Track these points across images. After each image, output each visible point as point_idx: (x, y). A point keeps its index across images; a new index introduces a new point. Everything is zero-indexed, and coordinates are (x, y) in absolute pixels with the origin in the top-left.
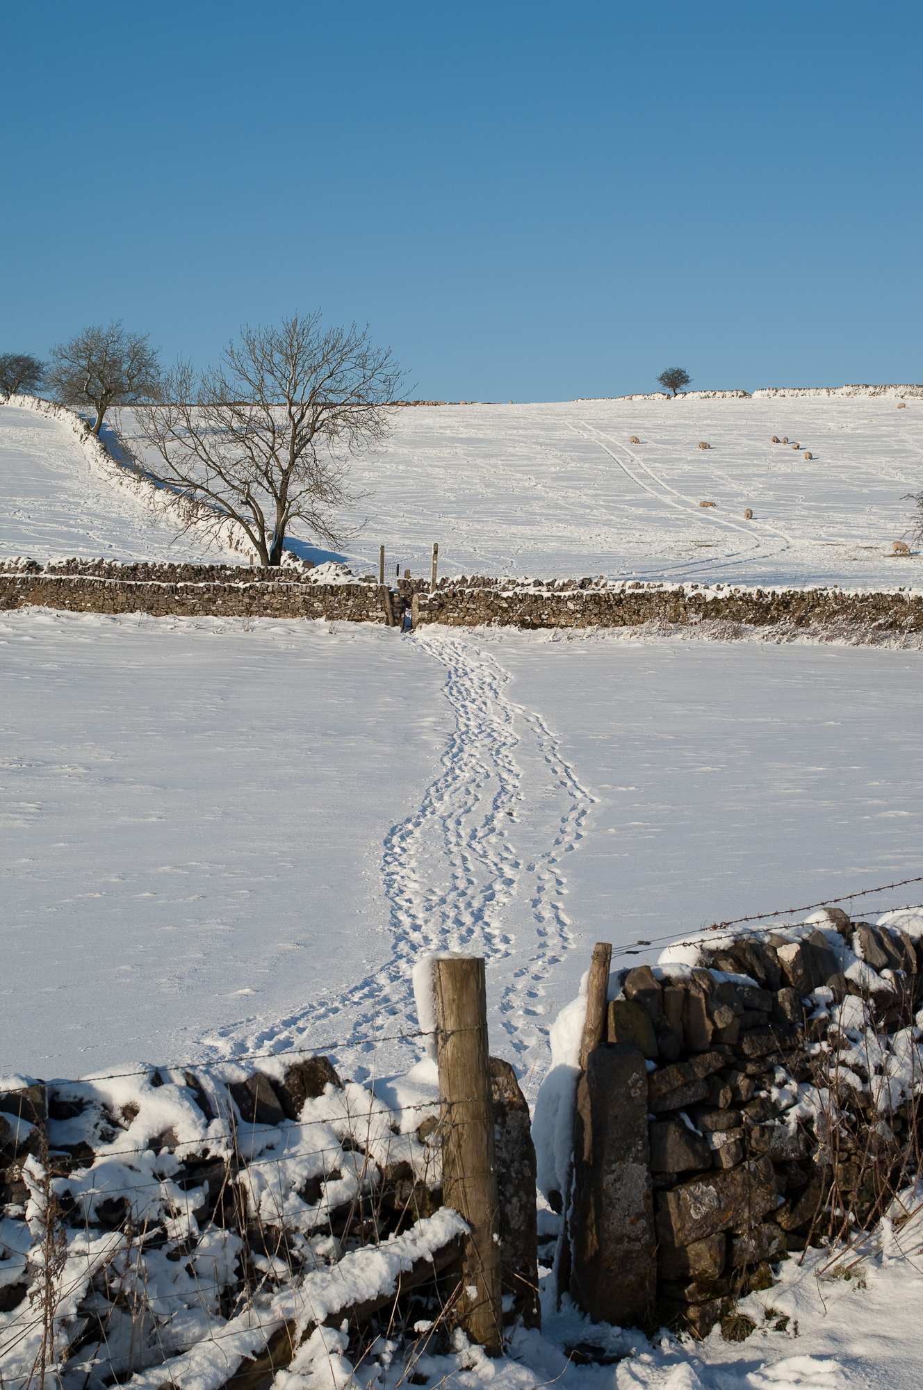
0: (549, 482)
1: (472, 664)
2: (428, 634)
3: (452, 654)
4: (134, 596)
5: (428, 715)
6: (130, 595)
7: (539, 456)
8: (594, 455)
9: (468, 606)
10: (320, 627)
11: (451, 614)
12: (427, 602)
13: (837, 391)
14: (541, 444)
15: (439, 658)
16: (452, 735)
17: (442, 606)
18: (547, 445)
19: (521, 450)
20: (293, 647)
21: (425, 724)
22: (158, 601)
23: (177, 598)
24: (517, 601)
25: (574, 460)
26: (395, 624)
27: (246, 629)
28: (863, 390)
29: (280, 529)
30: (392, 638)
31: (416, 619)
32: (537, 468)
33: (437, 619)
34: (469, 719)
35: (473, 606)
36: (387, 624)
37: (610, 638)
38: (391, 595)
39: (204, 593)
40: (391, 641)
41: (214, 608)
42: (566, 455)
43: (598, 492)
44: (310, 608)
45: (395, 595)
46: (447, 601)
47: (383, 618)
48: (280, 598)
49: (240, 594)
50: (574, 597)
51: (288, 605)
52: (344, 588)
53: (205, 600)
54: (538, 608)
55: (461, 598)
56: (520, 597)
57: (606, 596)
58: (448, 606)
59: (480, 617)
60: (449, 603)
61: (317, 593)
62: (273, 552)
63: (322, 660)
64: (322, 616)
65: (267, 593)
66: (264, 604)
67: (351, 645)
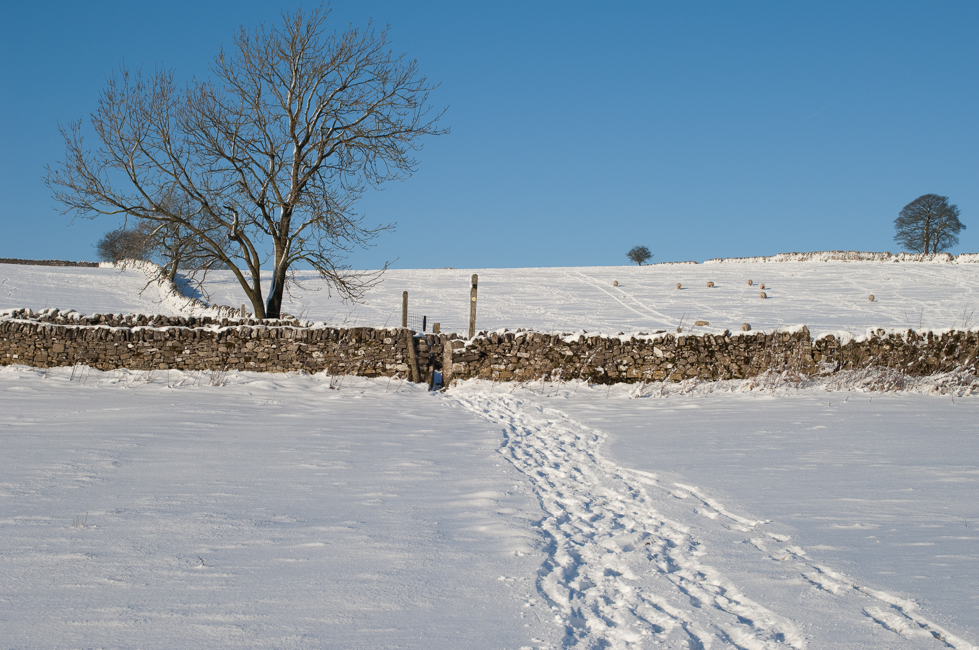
0: (555, 311)
1: (533, 422)
2: (466, 390)
3: (503, 410)
4: (74, 344)
5: (482, 488)
6: (69, 343)
7: (546, 293)
8: (591, 293)
9: (519, 355)
10: (319, 382)
11: (497, 366)
12: (464, 350)
13: (771, 258)
14: (546, 286)
15: (486, 415)
17: (483, 355)
18: (551, 287)
19: (528, 289)
20: (275, 403)
21: (478, 503)
22: (106, 350)
23: (130, 346)
24: (585, 348)
25: (576, 297)
26: (421, 380)
27: (216, 382)
28: (793, 257)
29: (279, 274)
30: (416, 394)
31: (449, 373)
32: (545, 302)
33: (477, 373)
35: (525, 355)
36: (411, 379)
38: (416, 341)
39: (166, 340)
40: (415, 396)
41: (179, 360)
42: (568, 293)
43: (601, 317)
44: (307, 358)
45: (421, 341)
46: (491, 348)
47: (405, 372)
48: (267, 346)
49: (214, 340)
50: (663, 340)
51: (278, 355)
52: (353, 333)
53: (168, 349)
54: (614, 356)
55: (509, 344)
56: (588, 342)
57: (706, 339)
58: (492, 355)
59: (535, 370)
60: (493, 351)
61: (316, 339)
62: (271, 303)
63: (310, 417)
64: (322, 369)
65: (250, 339)
66: (245, 353)
67: (357, 400)
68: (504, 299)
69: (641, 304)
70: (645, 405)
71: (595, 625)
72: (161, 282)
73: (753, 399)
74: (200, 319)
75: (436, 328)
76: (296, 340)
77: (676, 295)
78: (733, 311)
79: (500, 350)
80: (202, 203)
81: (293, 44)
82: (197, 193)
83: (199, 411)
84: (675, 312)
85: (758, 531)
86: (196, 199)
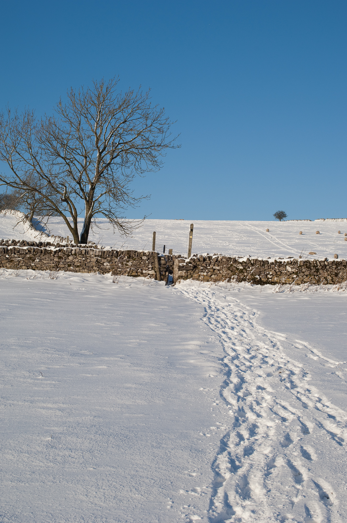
0: (234, 244)
1: (221, 304)
2: (185, 285)
3: (205, 297)
5: (192, 339)
7: (229, 235)
8: (254, 235)
9: (214, 267)
10: (107, 279)
11: (202, 273)
12: (185, 264)
14: (230, 231)
15: (196, 300)
16: (222, 360)
17: (195, 267)
18: (232, 231)
19: (220, 232)
20: (83, 289)
21: (190, 347)
23: (7, 256)
24: (249, 265)
25: (245, 237)
26: (161, 280)
27: (52, 277)
29: (87, 220)
30: (158, 287)
31: (177, 276)
32: (229, 239)
33: (192, 276)
34: (234, 344)
35: (218, 268)
36: (156, 279)
37: (322, 290)
38: (159, 259)
39: (26, 254)
40: (158, 288)
41: (33, 264)
42: (241, 235)
43: (259, 248)
44: (101, 266)
45: (162, 258)
46: (199, 264)
47: (153, 275)
48: (80, 259)
49: (52, 255)
50: (292, 262)
51: (86, 264)
52: (126, 253)
53: (27, 258)
54: (265, 270)
55: (209, 262)
56: (252, 262)
57: (315, 263)
58: (200, 267)
59: (223, 276)
60: (201, 265)
61: (106, 256)
62: (83, 235)
63: (102, 297)
64: (109, 272)
65: (71, 255)
66: (68, 262)
67: (127, 289)
68: (207, 237)
69: (280, 242)
70: (281, 297)
71: (251, 416)
72: (25, 222)
73: (339, 295)
74: (45, 243)
75: (170, 251)
76: (96, 256)
77: (299, 237)
78: (330, 247)
79: (204, 265)
80: (48, 181)
81: (99, 97)
82: (45, 176)
83: (42, 293)
84: (298, 247)
85: (340, 368)
86: (45, 179)
